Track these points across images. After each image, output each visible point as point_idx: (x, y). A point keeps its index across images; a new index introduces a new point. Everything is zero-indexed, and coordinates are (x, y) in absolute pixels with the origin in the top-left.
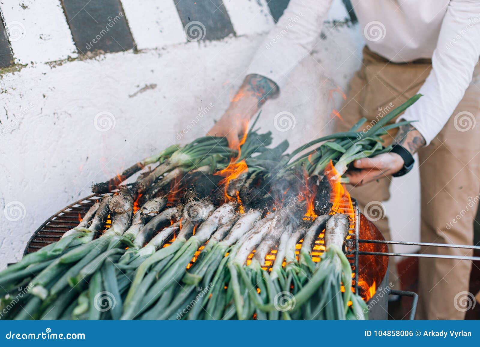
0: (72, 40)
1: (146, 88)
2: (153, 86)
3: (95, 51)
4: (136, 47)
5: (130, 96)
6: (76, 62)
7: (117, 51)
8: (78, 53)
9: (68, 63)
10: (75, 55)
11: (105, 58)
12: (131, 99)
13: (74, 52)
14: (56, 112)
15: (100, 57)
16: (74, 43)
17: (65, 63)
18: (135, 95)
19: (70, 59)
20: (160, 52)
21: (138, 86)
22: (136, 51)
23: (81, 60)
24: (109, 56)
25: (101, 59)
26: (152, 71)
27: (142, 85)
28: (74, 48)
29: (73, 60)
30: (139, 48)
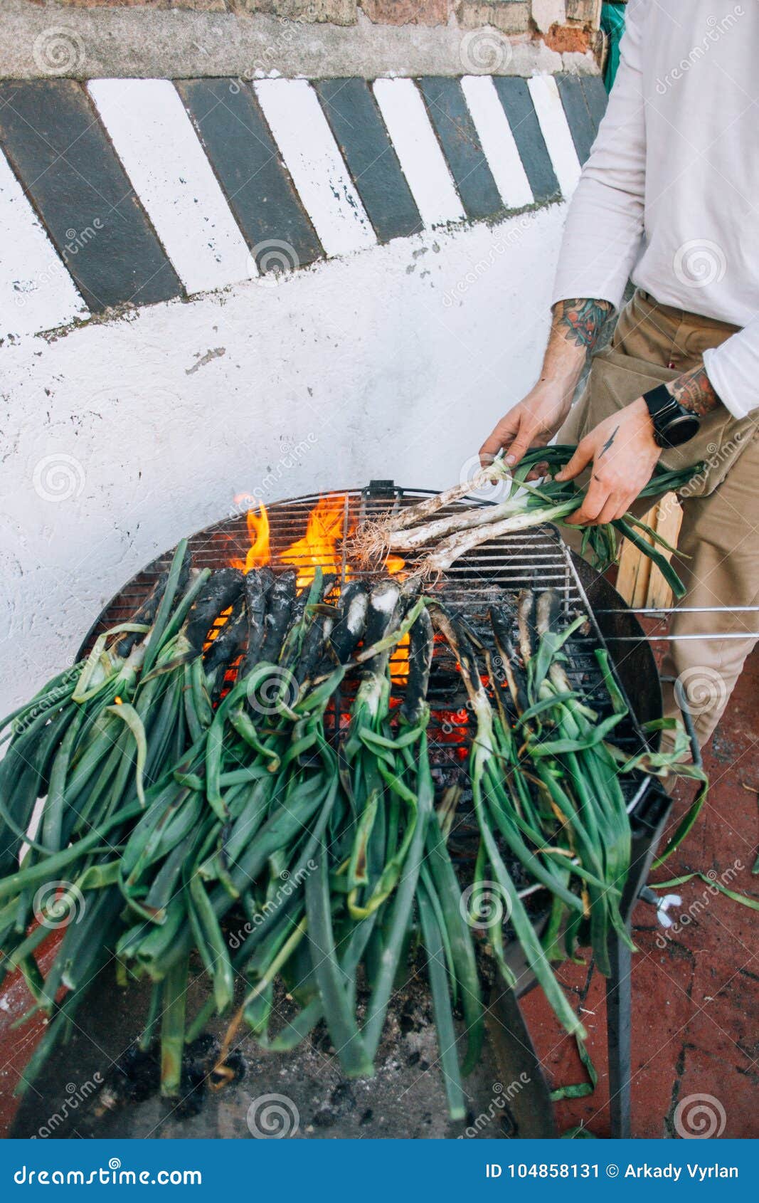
0: (74, 288)
1: (210, 355)
2: (220, 352)
3: (119, 304)
4: (184, 289)
5: (188, 372)
6: (90, 328)
7: (156, 302)
8: (90, 311)
9: (77, 329)
10: (86, 316)
11: (138, 315)
12: (190, 375)
13: (83, 310)
14: (73, 414)
15: (129, 313)
16: (79, 293)
17: (71, 331)
18: (195, 368)
19: (78, 323)
20: (221, 296)
21: (198, 355)
22: (186, 298)
23: (99, 323)
24: (143, 310)
25: (131, 318)
26: (215, 328)
27: (204, 353)
28: (81, 302)
29: (85, 323)
30: (189, 292)
